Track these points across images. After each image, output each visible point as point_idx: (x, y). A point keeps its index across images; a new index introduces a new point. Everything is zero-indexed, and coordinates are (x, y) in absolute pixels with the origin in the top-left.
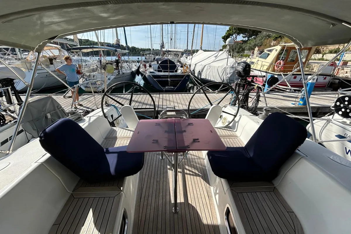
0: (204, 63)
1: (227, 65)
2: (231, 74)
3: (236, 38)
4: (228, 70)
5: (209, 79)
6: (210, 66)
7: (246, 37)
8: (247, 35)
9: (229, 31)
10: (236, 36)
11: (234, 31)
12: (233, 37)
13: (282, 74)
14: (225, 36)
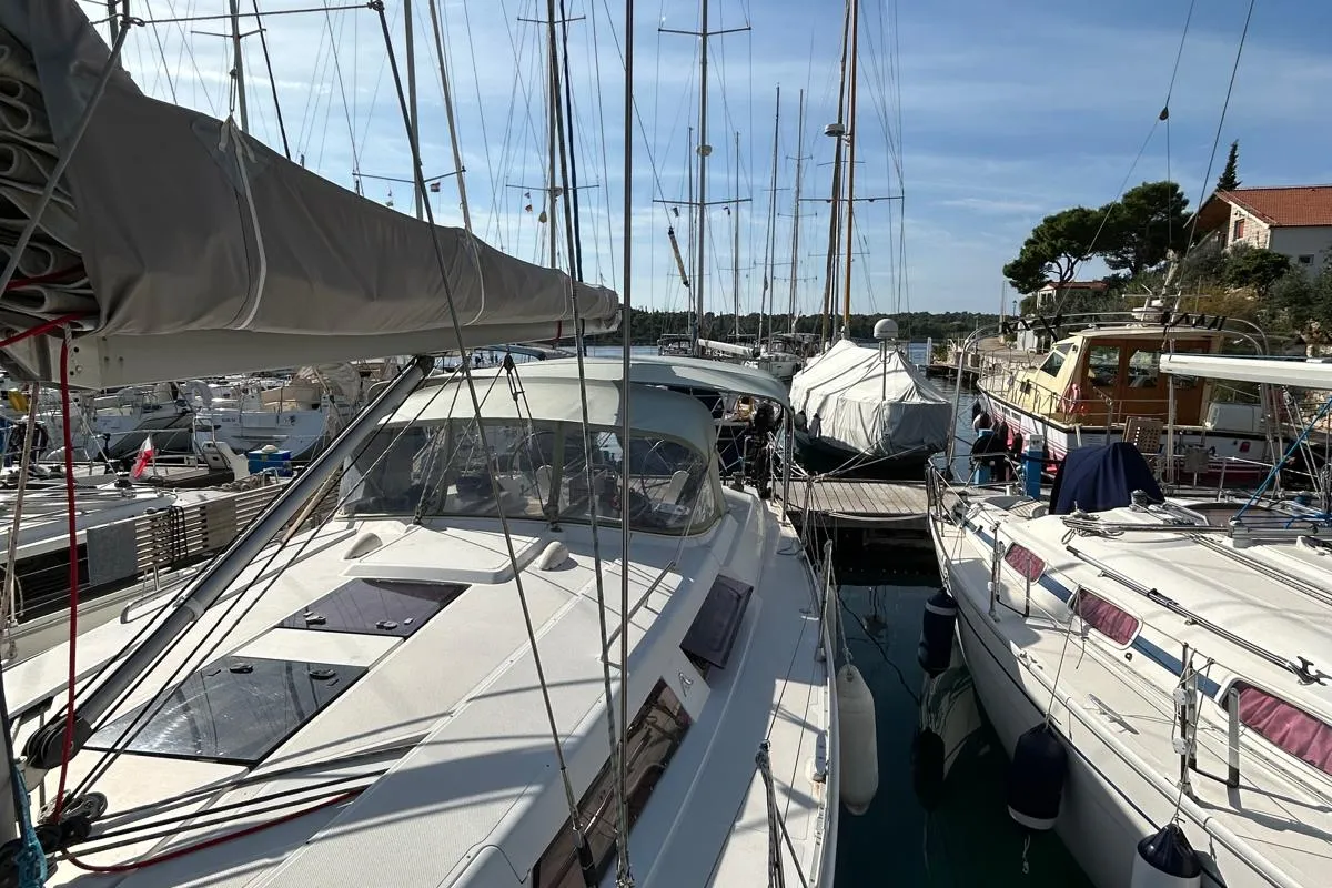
0: (827, 389)
1: (884, 398)
2: (896, 426)
3: (1072, 273)
4: (886, 412)
5: (842, 440)
6: (843, 400)
7: (1125, 263)
8: (1130, 256)
9: (1037, 244)
10: (1070, 260)
11: (1059, 244)
12: (1059, 266)
13: (1077, 430)
14: (1017, 264)
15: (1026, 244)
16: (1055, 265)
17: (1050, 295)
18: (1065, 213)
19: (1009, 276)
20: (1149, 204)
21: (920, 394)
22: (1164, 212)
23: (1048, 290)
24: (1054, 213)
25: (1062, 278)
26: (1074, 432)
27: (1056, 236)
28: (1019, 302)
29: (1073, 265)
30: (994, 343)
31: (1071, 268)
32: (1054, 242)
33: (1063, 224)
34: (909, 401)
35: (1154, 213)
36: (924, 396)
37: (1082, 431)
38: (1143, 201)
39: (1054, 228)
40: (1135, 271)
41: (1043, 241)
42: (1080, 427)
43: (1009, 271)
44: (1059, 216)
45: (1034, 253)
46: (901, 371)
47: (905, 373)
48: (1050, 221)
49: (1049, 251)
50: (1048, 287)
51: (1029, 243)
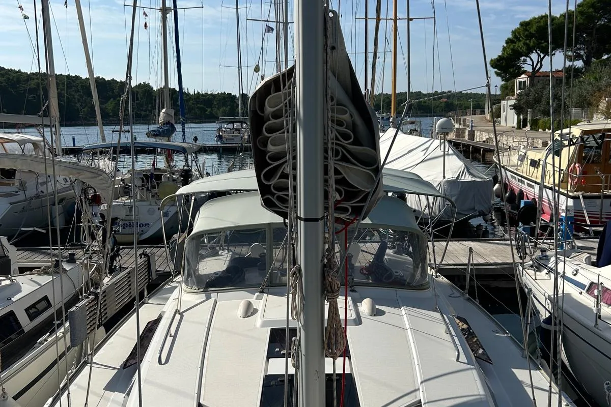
1: (444, 177)
7: (578, 57)
8: (582, 52)
9: (515, 43)
10: (539, 56)
11: (532, 44)
12: (531, 59)
13: (581, 196)
14: (500, 58)
15: (507, 42)
16: (528, 59)
17: (524, 82)
18: (535, 19)
19: (494, 68)
20: (596, 12)
21: (470, 174)
22: (606, 18)
23: (523, 78)
24: (528, 18)
25: (534, 69)
26: (579, 198)
27: (530, 36)
28: (499, 86)
29: (542, 59)
30: (481, 119)
31: (540, 61)
32: (528, 41)
33: (534, 27)
34: (463, 179)
35: (599, 19)
36: (473, 176)
37: (584, 197)
38: (591, 10)
39: (528, 31)
40: (587, 63)
41: (520, 41)
42: (582, 194)
43: (495, 63)
44: (531, 21)
45: (513, 50)
46: (452, 154)
47: (455, 157)
48: (525, 25)
49: (524, 49)
50: (523, 76)
51: (509, 41)
